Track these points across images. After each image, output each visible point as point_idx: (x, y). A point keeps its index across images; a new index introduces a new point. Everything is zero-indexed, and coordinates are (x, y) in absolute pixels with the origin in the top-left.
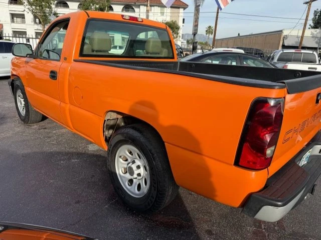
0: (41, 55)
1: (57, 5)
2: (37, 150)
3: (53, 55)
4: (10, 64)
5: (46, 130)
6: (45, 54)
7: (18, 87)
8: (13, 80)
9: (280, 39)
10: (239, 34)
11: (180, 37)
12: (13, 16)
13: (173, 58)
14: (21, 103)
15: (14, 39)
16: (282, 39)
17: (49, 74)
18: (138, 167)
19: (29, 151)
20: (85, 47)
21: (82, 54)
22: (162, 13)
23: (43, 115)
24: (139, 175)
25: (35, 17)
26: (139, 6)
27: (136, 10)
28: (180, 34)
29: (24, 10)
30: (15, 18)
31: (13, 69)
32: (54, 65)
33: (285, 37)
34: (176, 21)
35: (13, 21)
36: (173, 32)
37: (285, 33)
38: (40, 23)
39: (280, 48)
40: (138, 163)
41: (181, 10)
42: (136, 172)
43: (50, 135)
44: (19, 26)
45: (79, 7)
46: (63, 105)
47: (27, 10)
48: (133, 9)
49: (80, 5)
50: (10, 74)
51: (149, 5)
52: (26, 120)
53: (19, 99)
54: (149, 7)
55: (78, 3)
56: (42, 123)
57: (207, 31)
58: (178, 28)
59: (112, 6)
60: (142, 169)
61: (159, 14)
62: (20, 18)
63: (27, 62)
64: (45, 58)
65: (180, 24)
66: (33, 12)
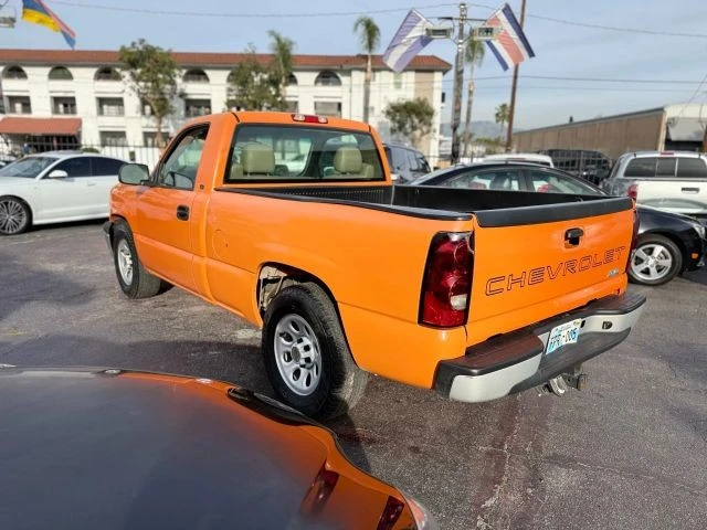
0: (163, 181)
1: (186, 78)
2: (152, 338)
3: (181, 181)
4: (109, 197)
5: (165, 309)
6: (169, 180)
7: (122, 236)
8: (113, 224)
9: (660, 125)
10: (571, 119)
11: (435, 131)
12: (102, 101)
13: (384, 179)
14: (125, 264)
15: (107, 149)
16: (663, 126)
17: (175, 212)
18: (307, 348)
19: (140, 339)
20: (233, 168)
21: (227, 180)
22: (398, 85)
23: (162, 281)
24: (308, 360)
25: (144, 102)
26: (348, 73)
27: (344, 79)
28: (436, 126)
29: (123, 91)
30: (105, 107)
31: (113, 206)
32: (183, 197)
33: (672, 122)
34: (425, 99)
35: (101, 112)
36: (420, 121)
37: (670, 113)
38: (153, 113)
39: (662, 146)
40: (307, 341)
41: (438, 76)
42: (304, 355)
43: (174, 315)
44: (111, 121)
45: (229, 80)
46: (196, 259)
47: (128, 90)
48: (337, 77)
49: (231, 74)
50: (107, 215)
51: (369, 69)
52: (131, 292)
53: (121, 255)
54: (370, 74)
55: (227, 73)
56: (159, 298)
57: (497, 115)
58: (430, 113)
59: (296, 74)
60: (312, 350)
61: (392, 87)
62: (113, 104)
63: (139, 193)
64: (169, 186)
65: (436, 104)
66: (139, 93)
